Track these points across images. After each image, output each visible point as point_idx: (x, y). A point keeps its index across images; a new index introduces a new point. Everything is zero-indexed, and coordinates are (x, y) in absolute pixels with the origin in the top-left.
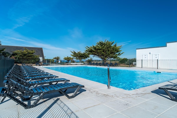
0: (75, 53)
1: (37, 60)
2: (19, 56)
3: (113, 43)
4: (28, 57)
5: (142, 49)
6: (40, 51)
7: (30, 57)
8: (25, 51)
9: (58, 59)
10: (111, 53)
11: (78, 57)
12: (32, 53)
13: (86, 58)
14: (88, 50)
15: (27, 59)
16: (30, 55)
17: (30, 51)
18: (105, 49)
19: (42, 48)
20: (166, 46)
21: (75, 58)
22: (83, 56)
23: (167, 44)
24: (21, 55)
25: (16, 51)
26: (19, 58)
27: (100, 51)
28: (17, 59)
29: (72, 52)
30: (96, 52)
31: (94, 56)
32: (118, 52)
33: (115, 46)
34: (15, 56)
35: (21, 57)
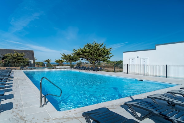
0: (65, 56)
1: (27, 63)
2: (9, 59)
3: (101, 45)
4: (18, 60)
5: (129, 52)
6: (31, 53)
7: (19, 60)
8: (15, 54)
9: (48, 61)
10: (99, 56)
11: (68, 60)
12: (22, 56)
13: (77, 61)
14: (76, 52)
15: (17, 62)
16: (19, 58)
17: (20, 54)
18: (93, 52)
19: (33, 51)
20: (155, 49)
21: (66, 60)
22: (73, 59)
23: (157, 46)
24: (11, 58)
25: (6, 55)
26: (9, 61)
27: (88, 54)
28: (7, 62)
29: (62, 55)
30: (83, 55)
31: (82, 59)
32: (107, 54)
33: (104, 48)
34: (5, 59)
35: (11, 60)
